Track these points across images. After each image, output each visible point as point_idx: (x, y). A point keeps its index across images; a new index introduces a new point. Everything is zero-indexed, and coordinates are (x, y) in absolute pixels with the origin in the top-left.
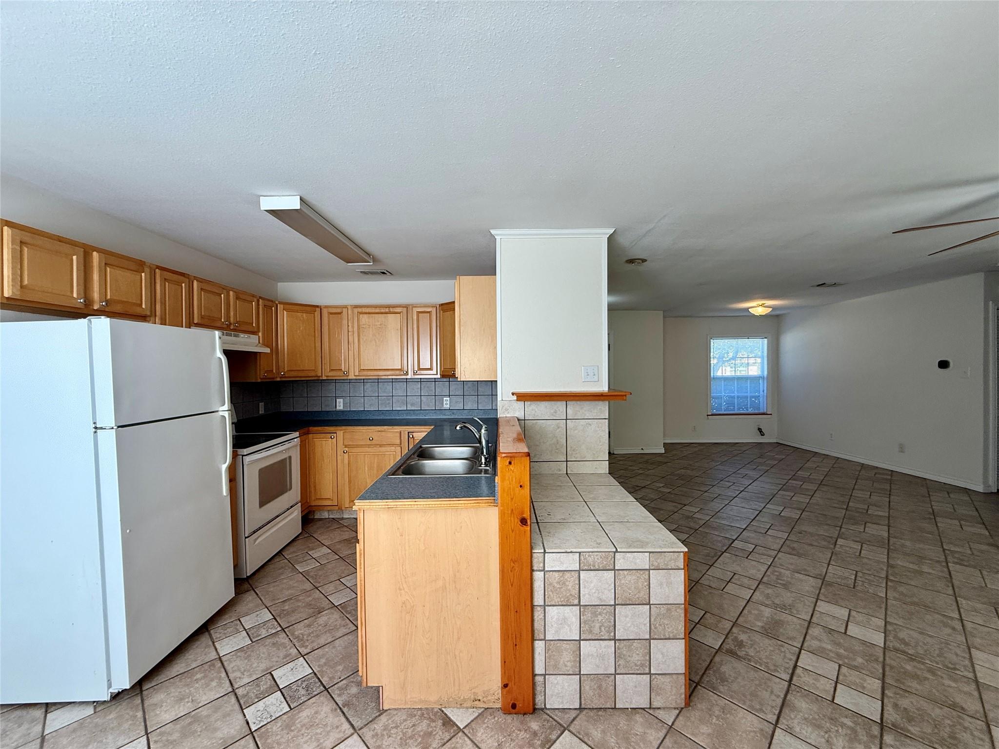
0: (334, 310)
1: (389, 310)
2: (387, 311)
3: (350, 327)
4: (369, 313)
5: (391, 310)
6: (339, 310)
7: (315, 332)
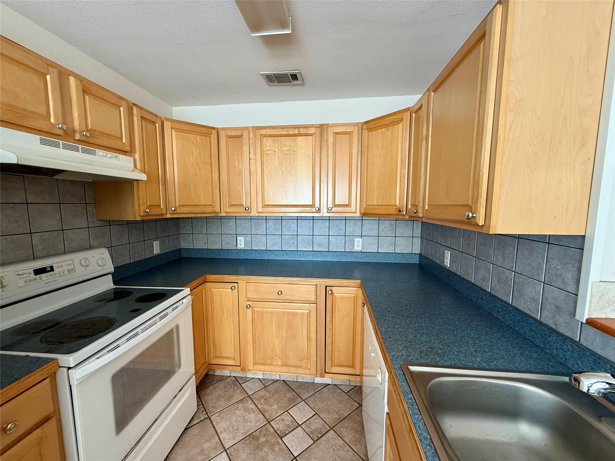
0: (233, 133)
1: (298, 131)
2: (296, 132)
3: (252, 155)
4: (275, 136)
5: (302, 131)
6: (238, 133)
7: (211, 159)
